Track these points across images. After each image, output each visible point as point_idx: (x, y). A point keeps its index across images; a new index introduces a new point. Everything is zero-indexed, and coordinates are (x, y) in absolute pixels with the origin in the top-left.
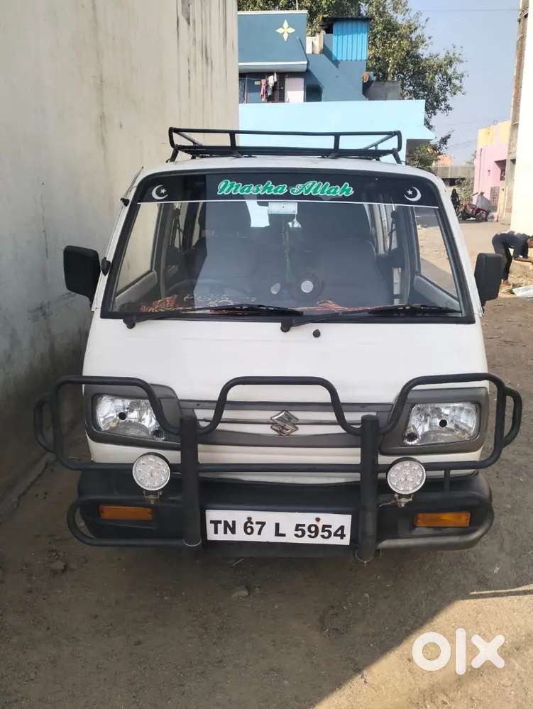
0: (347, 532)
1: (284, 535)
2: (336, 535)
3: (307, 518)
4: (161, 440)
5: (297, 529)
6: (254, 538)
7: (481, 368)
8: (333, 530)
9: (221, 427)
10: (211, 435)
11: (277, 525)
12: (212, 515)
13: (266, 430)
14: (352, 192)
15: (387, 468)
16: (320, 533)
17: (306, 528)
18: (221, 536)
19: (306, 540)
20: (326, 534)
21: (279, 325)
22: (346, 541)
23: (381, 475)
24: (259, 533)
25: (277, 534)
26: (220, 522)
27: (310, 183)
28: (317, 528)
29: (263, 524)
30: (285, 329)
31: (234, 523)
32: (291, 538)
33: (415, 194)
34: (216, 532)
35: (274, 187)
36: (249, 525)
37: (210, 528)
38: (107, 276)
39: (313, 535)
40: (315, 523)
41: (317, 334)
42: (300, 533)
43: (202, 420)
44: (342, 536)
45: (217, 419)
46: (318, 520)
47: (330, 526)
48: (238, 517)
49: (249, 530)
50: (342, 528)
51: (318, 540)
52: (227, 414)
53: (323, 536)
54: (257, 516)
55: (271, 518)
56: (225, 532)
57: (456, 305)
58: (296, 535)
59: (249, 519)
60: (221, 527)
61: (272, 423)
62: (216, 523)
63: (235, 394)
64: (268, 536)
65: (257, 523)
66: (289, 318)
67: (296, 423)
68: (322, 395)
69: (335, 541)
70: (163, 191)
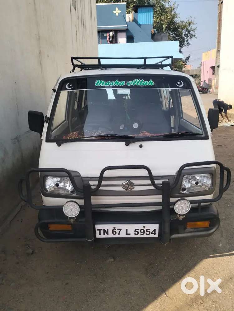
0: (157, 232)
1: (130, 234)
2: (152, 233)
3: (140, 227)
4: (74, 195)
5: (135, 231)
6: (117, 236)
7: (212, 159)
8: (151, 231)
9: (101, 188)
10: (97, 192)
11: (127, 230)
12: (98, 227)
13: (121, 189)
14: (153, 84)
15: (174, 203)
16: (145, 233)
17: (139, 231)
18: (102, 236)
19: (139, 236)
20: (148, 233)
21: (124, 143)
22: (157, 236)
23: (172, 207)
24: (119, 234)
25: (127, 234)
26: (102, 230)
27: (135, 80)
28: (144, 230)
29: (120, 230)
30: (127, 144)
31: (108, 230)
32: (133, 235)
33: (181, 84)
34: (100, 234)
35: (120, 83)
36: (114, 230)
37: (97, 232)
38: (48, 123)
39: (142, 233)
40: (143, 228)
41: (141, 146)
42: (136, 233)
43: (92, 186)
44: (155, 234)
45: (99, 185)
46: (144, 227)
47: (150, 230)
48: (110, 227)
49: (114, 233)
50: (155, 230)
51: (145, 236)
52: (103, 183)
53: (146, 234)
54: (118, 226)
55: (124, 227)
56: (104, 234)
57: (200, 131)
58: (135, 234)
59: (114, 228)
60: (102, 232)
61: (123, 186)
62: (100, 230)
63: (107, 174)
64: (123, 235)
65: (118, 229)
66: (128, 140)
67: (133, 185)
68: (145, 173)
69: (152, 236)
70: (71, 85)
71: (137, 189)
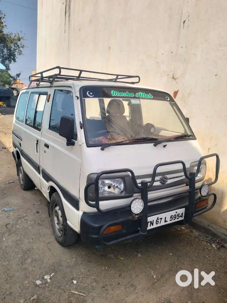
0: (184, 215)
1: (167, 221)
2: (181, 217)
3: (173, 213)
4: (123, 195)
5: (171, 218)
6: (159, 225)
8: (180, 215)
11: (166, 218)
14: (152, 97)
16: (177, 217)
17: (173, 217)
18: (149, 228)
19: (173, 221)
21: (152, 144)
22: (183, 218)
24: (160, 223)
25: (165, 221)
26: (149, 222)
27: (140, 93)
28: (176, 215)
29: (161, 219)
30: (155, 145)
31: (153, 221)
32: (169, 222)
34: (148, 226)
35: (130, 94)
36: (157, 220)
38: (83, 129)
39: (175, 218)
41: (165, 146)
42: (171, 219)
43: (138, 183)
44: (182, 217)
45: (153, 181)
46: (176, 212)
47: (179, 214)
48: (155, 218)
49: (157, 222)
50: (182, 214)
51: (176, 220)
54: (160, 216)
55: (162, 216)
56: (150, 226)
58: (170, 220)
59: (158, 218)
60: (149, 224)
61: (160, 181)
64: (163, 223)
65: (160, 219)
66: (155, 142)
67: (167, 179)
69: (180, 219)
70: (91, 93)
71: (169, 182)
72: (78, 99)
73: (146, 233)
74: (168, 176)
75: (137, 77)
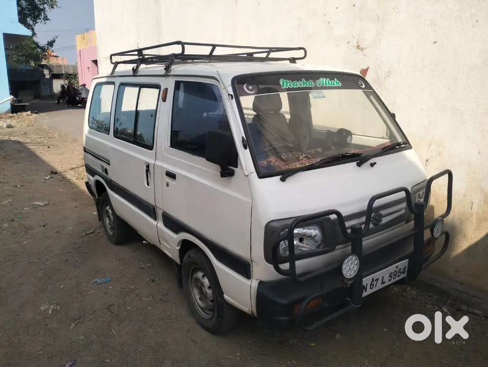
0: (406, 269)
1: (385, 282)
2: (403, 272)
3: (392, 268)
5: (390, 276)
6: (375, 289)
8: (401, 271)
16: (397, 275)
17: (392, 274)
19: (392, 281)
20: (399, 274)
21: (355, 163)
22: (406, 274)
24: (376, 286)
25: (382, 283)
28: (396, 272)
29: (377, 280)
30: (359, 165)
31: (367, 284)
32: (387, 283)
33: (362, 84)
36: (372, 283)
39: (395, 277)
40: (396, 269)
41: (372, 165)
42: (390, 278)
46: (397, 267)
47: (400, 269)
48: (368, 280)
49: (372, 286)
51: (397, 279)
54: (375, 276)
55: (378, 275)
58: (389, 280)
59: (373, 279)
61: (372, 220)
64: (379, 286)
65: (376, 280)
67: (381, 216)
69: (403, 276)
70: (250, 88)
71: (385, 220)
72: (232, 99)
73: (360, 305)
74: (383, 212)
75: (300, 49)
